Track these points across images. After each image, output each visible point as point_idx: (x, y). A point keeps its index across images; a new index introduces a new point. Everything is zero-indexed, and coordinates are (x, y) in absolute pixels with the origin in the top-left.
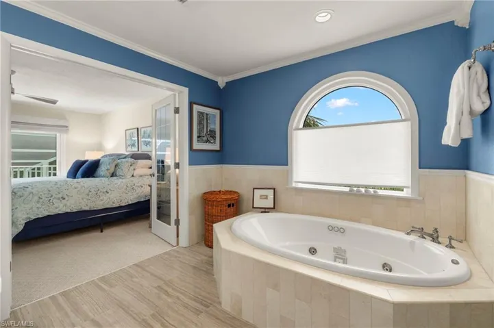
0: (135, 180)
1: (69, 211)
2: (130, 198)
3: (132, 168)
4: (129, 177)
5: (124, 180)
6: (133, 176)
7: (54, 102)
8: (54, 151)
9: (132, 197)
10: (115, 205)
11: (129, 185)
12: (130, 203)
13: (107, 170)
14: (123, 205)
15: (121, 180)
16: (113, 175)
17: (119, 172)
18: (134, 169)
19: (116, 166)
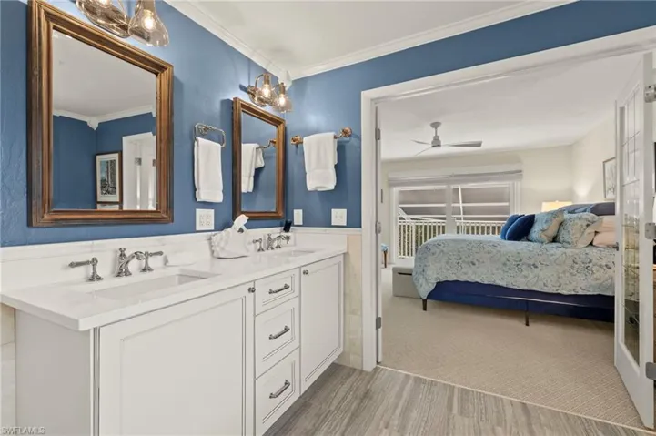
0: (593, 252)
1: (479, 281)
2: (581, 285)
3: (591, 230)
4: (581, 245)
5: (568, 251)
6: (591, 244)
7: (479, 145)
8: (506, 204)
9: (583, 284)
10: (546, 290)
11: (579, 260)
12: (581, 293)
13: (543, 231)
14: (565, 292)
15: (563, 249)
16: (555, 240)
17: (564, 236)
18: (596, 233)
19: (561, 224)
